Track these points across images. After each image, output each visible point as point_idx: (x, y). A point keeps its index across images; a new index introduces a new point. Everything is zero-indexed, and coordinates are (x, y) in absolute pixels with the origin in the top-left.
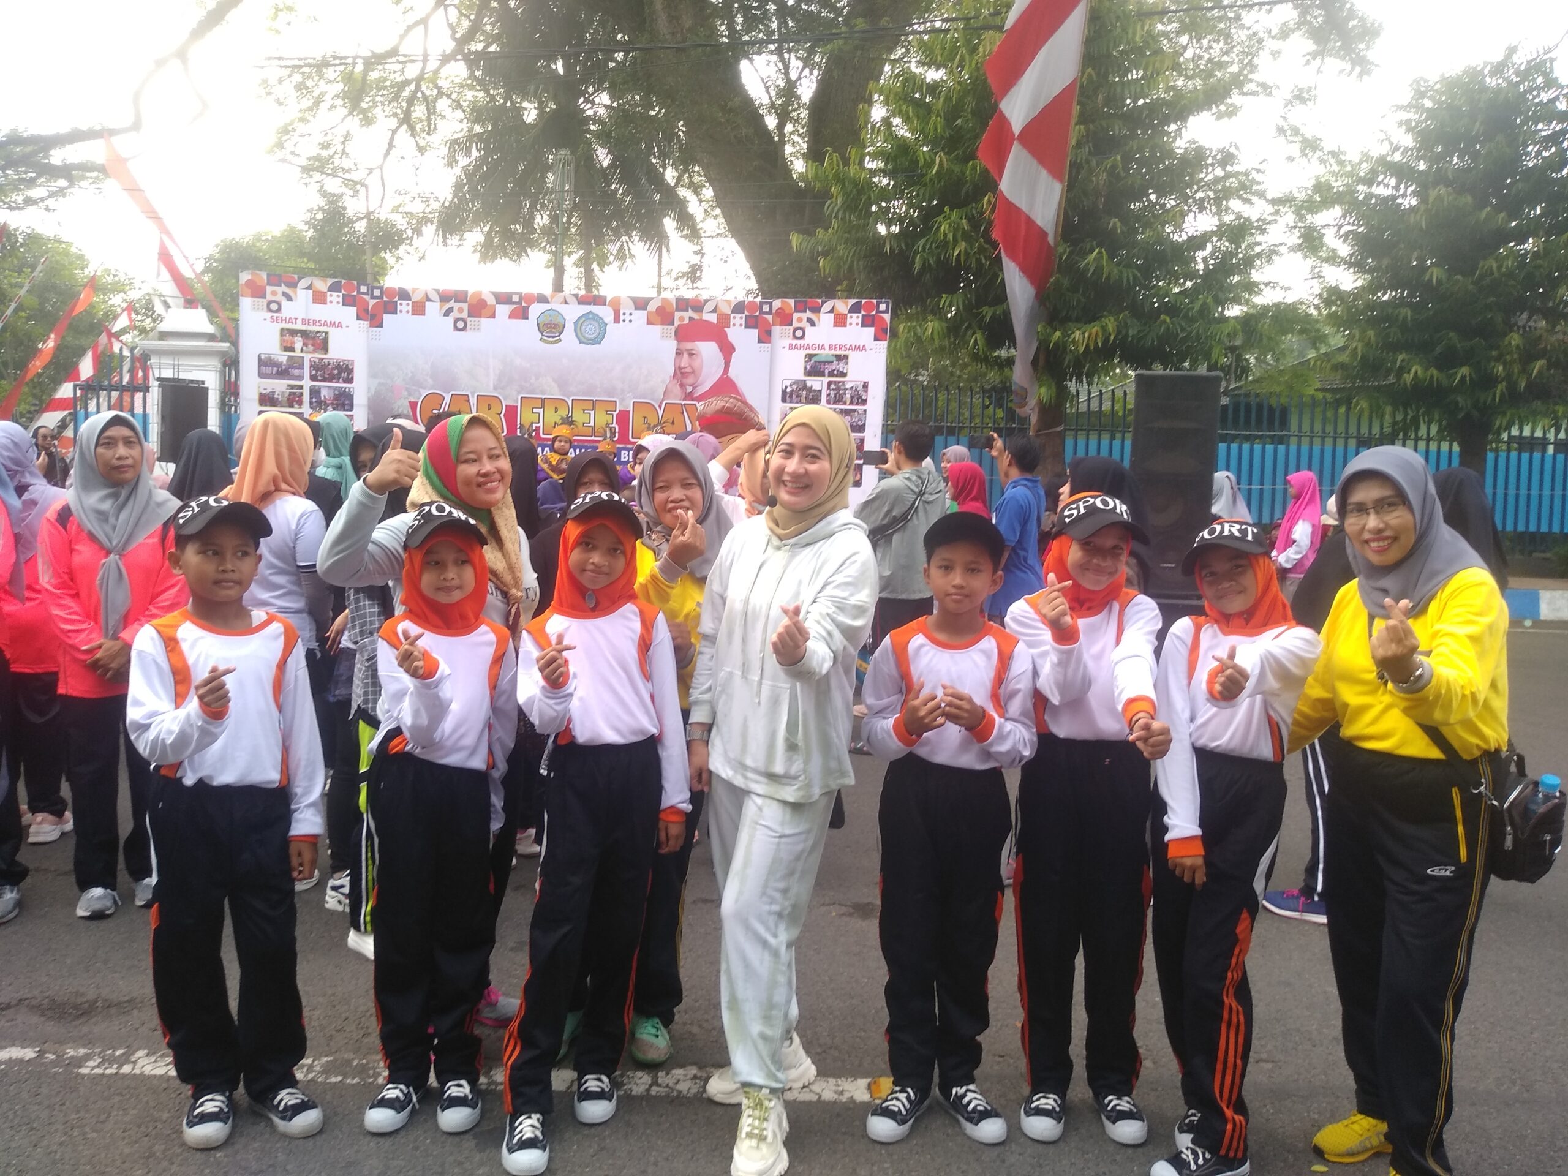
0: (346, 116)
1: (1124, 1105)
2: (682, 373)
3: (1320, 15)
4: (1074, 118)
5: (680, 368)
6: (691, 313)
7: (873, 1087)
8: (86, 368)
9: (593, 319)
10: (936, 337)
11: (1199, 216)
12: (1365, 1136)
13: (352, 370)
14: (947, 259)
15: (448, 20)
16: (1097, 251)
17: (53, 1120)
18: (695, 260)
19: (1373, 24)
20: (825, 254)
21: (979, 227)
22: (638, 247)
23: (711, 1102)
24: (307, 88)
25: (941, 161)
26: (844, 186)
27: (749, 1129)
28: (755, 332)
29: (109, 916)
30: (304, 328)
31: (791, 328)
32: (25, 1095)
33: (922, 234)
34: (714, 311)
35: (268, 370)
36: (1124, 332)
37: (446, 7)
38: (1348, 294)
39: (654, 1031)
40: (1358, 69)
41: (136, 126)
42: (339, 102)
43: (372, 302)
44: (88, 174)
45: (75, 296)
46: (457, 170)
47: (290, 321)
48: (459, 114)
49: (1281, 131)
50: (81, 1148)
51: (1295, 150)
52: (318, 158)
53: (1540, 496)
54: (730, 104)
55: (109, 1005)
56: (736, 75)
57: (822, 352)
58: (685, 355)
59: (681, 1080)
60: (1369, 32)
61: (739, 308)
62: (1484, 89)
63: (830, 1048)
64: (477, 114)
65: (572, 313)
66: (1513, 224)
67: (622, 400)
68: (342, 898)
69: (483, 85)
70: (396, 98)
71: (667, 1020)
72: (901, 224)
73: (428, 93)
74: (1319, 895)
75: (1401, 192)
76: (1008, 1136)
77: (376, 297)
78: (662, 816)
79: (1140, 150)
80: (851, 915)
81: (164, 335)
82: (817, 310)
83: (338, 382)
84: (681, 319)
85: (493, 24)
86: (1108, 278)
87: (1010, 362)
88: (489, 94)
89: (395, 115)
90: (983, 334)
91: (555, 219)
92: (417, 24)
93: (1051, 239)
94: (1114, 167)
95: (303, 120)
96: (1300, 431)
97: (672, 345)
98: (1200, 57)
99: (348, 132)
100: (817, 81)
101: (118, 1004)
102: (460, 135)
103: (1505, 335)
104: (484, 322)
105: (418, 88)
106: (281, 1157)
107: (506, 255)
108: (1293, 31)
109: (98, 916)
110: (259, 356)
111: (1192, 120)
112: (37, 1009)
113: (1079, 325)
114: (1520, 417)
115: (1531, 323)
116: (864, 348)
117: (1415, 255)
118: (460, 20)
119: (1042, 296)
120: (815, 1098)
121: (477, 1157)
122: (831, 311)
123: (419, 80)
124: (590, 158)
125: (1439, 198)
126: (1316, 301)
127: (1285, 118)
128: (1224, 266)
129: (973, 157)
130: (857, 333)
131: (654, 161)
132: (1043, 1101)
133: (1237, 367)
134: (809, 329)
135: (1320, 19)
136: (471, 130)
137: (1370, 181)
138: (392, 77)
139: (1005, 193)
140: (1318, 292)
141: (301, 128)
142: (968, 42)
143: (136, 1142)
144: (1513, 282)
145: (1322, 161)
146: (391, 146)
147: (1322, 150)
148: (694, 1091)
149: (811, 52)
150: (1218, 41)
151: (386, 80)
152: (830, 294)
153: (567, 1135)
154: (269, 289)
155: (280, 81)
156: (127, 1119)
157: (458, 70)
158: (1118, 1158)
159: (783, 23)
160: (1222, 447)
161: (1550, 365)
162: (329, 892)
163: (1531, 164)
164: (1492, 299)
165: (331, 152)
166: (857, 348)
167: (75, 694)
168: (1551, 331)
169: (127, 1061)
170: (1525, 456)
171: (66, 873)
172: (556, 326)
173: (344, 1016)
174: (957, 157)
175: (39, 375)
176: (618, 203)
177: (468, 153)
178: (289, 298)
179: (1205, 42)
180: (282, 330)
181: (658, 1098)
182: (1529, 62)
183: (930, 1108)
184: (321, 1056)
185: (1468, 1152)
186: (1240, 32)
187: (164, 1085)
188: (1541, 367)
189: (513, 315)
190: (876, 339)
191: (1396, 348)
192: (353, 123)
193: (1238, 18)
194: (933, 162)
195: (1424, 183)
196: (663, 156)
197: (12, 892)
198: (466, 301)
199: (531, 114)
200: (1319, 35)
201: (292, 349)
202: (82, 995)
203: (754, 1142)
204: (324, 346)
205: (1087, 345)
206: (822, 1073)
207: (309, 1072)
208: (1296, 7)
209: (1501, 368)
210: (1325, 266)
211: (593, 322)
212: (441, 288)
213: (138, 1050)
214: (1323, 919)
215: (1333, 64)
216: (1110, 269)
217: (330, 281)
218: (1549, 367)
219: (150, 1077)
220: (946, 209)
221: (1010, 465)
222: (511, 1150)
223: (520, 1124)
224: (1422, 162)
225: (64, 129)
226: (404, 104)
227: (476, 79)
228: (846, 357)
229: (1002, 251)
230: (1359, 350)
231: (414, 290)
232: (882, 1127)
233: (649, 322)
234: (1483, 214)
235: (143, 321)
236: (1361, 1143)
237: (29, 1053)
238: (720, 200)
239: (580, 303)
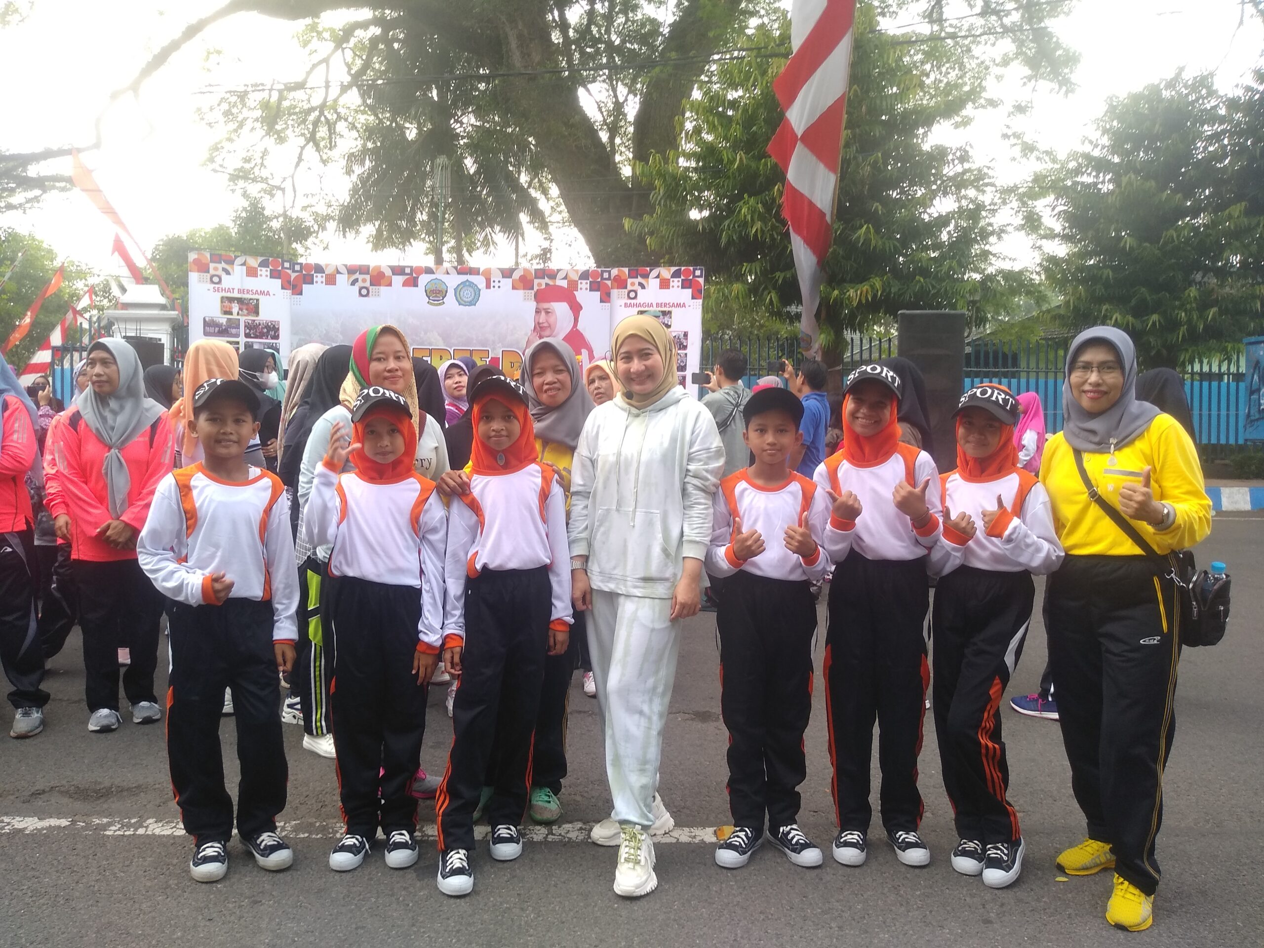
0: (264, 136)
1: (911, 838)
2: (541, 328)
3: (1033, 47)
4: (844, 125)
5: (539, 323)
6: (547, 280)
7: (718, 833)
8: (56, 339)
9: (470, 286)
10: (740, 296)
11: (943, 199)
12: (1095, 855)
13: (278, 329)
14: (747, 235)
15: (345, 60)
16: (865, 227)
17: (89, 865)
18: (546, 244)
19: (1074, 53)
20: (651, 234)
21: (771, 210)
22: (499, 237)
23: (595, 844)
24: (233, 114)
25: (741, 158)
26: (665, 179)
27: (627, 855)
28: (597, 295)
29: (114, 730)
30: (239, 296)
31: (626, 291)
32: (64, 850)
33: (726, 217)
34: (565, 278)
35: (212, 330)
36: (888, 290)
37: (343, 49)
38: (1063, 260)
39: (546, 798)
40: (1064, 88)
41: (97, 146)
42: (258, 125)
43: (293, 275)
44: (57, 184)
45: (47, 282)
46: (354, 177)
47: (229, 290)
48: (355, 134)
49: (1005, 136)
50: (113, 883)
51: (1017, 151)
52: (241, 170)
53: (1219, 415)
54: (572, 121)
55: (121, 790)
56: (576, 99)
57: (651, 309)
58: (543, 313)
59: (571, 831)
60: (1071, 59)
61: (585, 275)
62: (1160, 100)
63: (684, 808)
64: (370, 132)
65: (453, 281)
66: (1189, 204)
67: (494, 349)
68: (297, 712)
69: (373, 109)
70: (304, 121)
71: (556, 789)
72: (711, 209)
73: (329, 117)
74: (1052, 695)
75: (1101, 180)
76: (823, 863)
77: (297, 271)
78: (552, 626)
79: (896, 149)
80: (692, 719)
81: (126, 306)
82: (646, 276)
83: (267, 338)
84: (539, 284)
85: (381, 63)
86: (875, 248)
87: (798, 316)
88: (378, 118)
89: (303, 135)
90: (777, 293)
91: (433, 216)
92: (320, 62)
93: (828, 218)
94: (876, 162)
95: (230, 140)
96: (1028, 368)
97: (533, 305)
98: (941, 81)
99: (266, 149)
100: (640, 102)
101: (129, 789)
102: (354, 150)
103: (1185, 289)
104: (383, 289)
105: (322, 113)
106: (267, 887)
107: (393, 244)
108: (1012, 60)
109: (105, 730)
110: (204, 319)
111: (936, 127)
112: (66, 793)
113: (852, 285)
114: (1199, 354)
115: (1206, 279)
116: (684, 305)
117: (1113, 227)
118: (354, 60)
119: (822, 263)
120: (674, 841)
121: (418, 884)
122: (658, 277)
123: (322, 107)
124: (459, 165)
125: (1130, 183)
126: (1038, 269)
127: (1008, 127)
128: (964, 241)
129: (764, 155)
130: (678, 294)
131: (511, 168)
132: (850, 836)
133: (977, 317)
134: (640, 292)
135: (1033, 50)
136: (364, 145)
137: (1077, 172)
138: (300, 105)
139: (791, 182)
140: (1039, 261)
141: (227, 145)
142: (759, 66)
143: (155, 879)
144: (1189, 248)
145: (1038, 159)
146: (300, 159)
147: (1038, 150)
148: (581, 837)
149: (634, 81)
150: (954, 69)
151: (295, 107)
152: (655, 264)
153: (486, 869)
154: (212, 266)
155: (211, 109)
156: (146, 864)
157: (353, 98)
158: (908, 876)
159: (611, 58)
160: (966, 380)
161: (1221, 312)
162: (286, 709)
163: (1200, 157)
164: (1173, 261)
165: (252, 165)
166: (679, 305)
167: (85, 558)
168: (1222, 286)
169: (141, 826)
170: (1205, 384)
171: (79, 701)
172: (440, 291)
173: (305, 794)
174: (753, 157)
175: (17, 346)
176: (483, 203)
177: (362, 163)
178: (228, 273)
179: (944, 69)
180: (222, 298)
181: (554, 843)
182: (1195, 78)
183: (763, 846)
184: (290, 820)
185: (1174, 867)
186: (971, 61)
187: (172, 841)
188: (1214, 314)
189: (406, 284)
190: (693, 298)
191: (1100, 300)
192: (270, 142)
193: (969, 50)
194: (735, 160)
195: (1118, 172)
196: (518, 166)
197: (38, 712)
198: (367, 273)
199: (412, 133)
200: (1033, 63)
201: (231, 313)
202: (100, 783)
203: (631, 865)
204: (256, 311)
205: (860, 300)
206: (678, 825)
207: (282, 831)
208: (1014, 41)
209: (1183, 314)
210: (1044, 241)
211: (470, 289)
212: (349, 264)
213: (148, 818)
214: (1056, 716)
215: (1045, 85)
216: (875, 241)
217: (260, 259)
218: (1220, 314)
219: (159, 836)
220: (746, 196)
221: (803, 384)
222: (444, 877)
223: (451, 857)
224: (1116, 156)
225: (38, 149)
226: (311, 127)
227: (367, 105)
228: (670, 312)
229: (791, 228)
230: (1071, 301)
231: (327, 265)
232: (727, 857)
233: (514, 288)
234: (1164, 195)
235: (101, 301)
236: (1093, 859)
237: (64, 822)
238: (565, 195)
239: (459, 273)
